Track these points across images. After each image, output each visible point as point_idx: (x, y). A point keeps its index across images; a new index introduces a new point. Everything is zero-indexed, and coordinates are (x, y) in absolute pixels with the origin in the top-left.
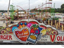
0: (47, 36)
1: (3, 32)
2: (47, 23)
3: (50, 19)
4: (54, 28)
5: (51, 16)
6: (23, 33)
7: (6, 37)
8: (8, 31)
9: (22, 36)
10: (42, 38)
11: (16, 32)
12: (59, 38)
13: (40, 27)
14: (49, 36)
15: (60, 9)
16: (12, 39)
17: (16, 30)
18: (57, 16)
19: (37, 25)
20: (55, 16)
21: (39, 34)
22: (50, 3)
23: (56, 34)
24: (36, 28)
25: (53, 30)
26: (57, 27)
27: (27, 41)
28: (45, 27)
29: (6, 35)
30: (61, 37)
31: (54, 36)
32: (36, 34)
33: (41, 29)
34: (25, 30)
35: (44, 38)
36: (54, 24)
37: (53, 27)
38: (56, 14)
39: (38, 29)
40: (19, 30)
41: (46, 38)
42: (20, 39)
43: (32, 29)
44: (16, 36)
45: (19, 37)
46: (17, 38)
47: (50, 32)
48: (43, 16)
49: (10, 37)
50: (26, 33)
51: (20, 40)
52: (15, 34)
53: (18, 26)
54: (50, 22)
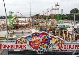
0: (56, 45)
1: (19, 42)
2: (54, 33)
3: (58, 28)
4: (61, 39)
5: (58, 25)
6: (36, 43)
7: (21, 46)
8: (22, 41)
9: (35, 45)
10: (52, 47)
11: (30, 42)
12: (65, 46)
13: (50, 38)
14: (57, 45)
15: (69, 15)
16: (26, 48)
17: (30, 40)
18: (65, 25)
19: (47, 36)
20: (63, 25)
21: (49, 43)
22: (57, 9)
23: (63, 43)
24: (46, 39)
25: (60, 40)
26: (65, 38)
27: (39, 49)
28: (54, 38)
29: (21, 45)
30: (67, 46)
31: (61, 45)
32: (46, 43)
33: (51, 39)
34: (38, 40)
35: (53, 47)
36: (61, 34)
37: (61, 37)
38: (64, 21)
39: (48, 39)
40: (33, 40)
41: (55, 47)
42: (33, 47)
43: (43, 39)
44: (29, 45)
45: (32, 46)
46: (30, 47)
47: (58, 42)
48: (48, 25)
49: (25, 46)
50: (38, 43)
51: (33, 49)
52: (29, 44)
53: (31, 37)
54: (57, 32)
